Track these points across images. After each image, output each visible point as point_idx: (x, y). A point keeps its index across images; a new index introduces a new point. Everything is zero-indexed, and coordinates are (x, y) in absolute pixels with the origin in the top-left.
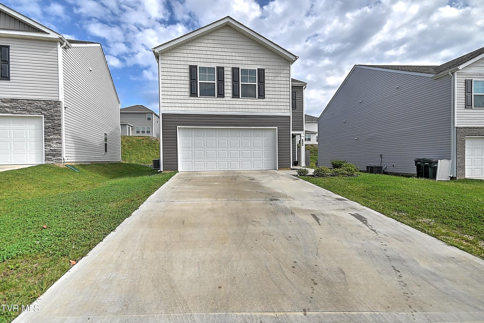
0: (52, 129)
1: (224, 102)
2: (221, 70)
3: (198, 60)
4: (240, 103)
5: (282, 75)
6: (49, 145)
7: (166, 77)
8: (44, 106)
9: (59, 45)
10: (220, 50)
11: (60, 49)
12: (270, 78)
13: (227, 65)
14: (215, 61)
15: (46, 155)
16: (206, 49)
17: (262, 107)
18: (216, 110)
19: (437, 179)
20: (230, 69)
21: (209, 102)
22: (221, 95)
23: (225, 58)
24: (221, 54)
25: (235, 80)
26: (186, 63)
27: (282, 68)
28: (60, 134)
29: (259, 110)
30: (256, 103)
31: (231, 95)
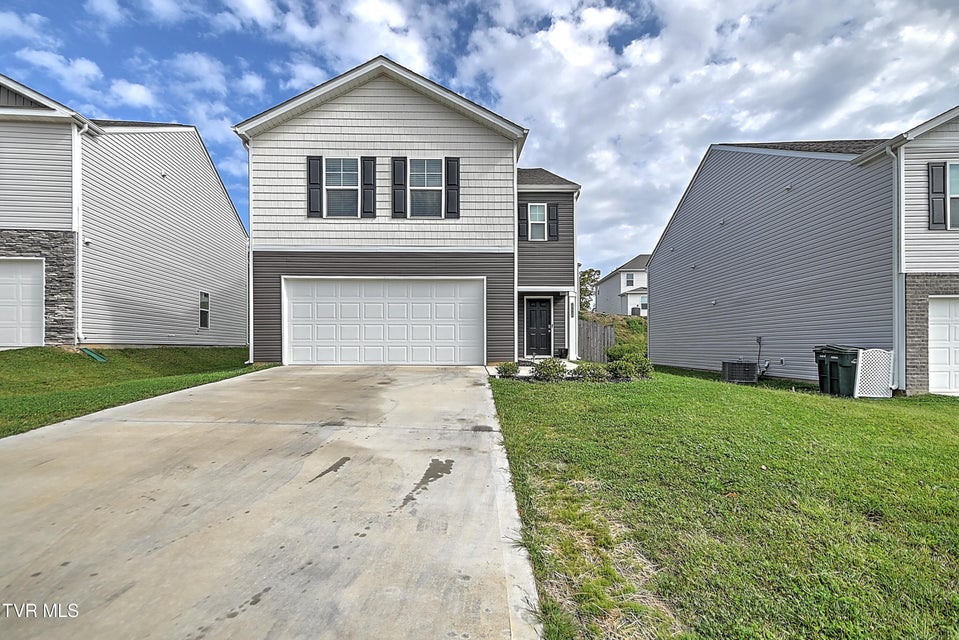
0: (60, 284)
1: (376, 228)
2: (369, 163)
3: (325, 145)
4: (408, 228)
5: (497, 168)
6: (53, 312)
7: (261, 182)
8: (45, 242)
9: (75, 129)
10: (367, 123)
11: (77, 137)
12: (471, 176)
13: (383, 153)
14: (357, 145)
15: (48, 330)
16: (341, 123)
17: (453, 235)
18: (358, 242)
19: (857, 395)
20: (388, 161)
21: (345, 227)
22: (369, 212)
23: (377, 138)
24: (370, 131)
25: (398, 182)
26: (300, 152)
27: (497, 154)
28: (71, 291)
29: (448, 243)
30: (441, 228)
31: (389, 213)
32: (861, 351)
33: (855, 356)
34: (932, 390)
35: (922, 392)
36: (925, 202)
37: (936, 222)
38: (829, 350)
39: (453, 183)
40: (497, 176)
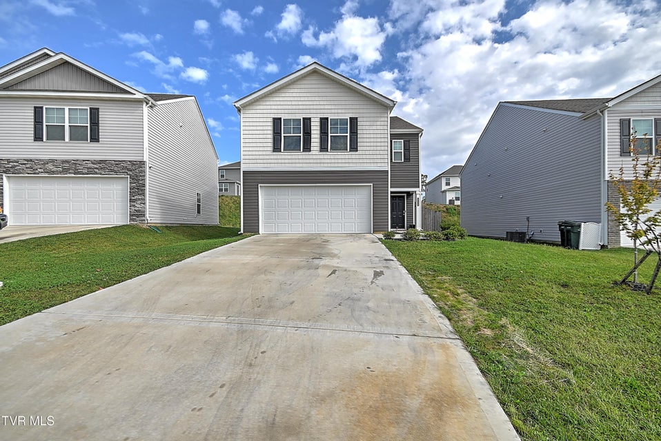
0: (137, 190)
2: (307, 121)
3: (283, 111)
5: (378, 123)
6: (134, 206)
7: (247, 132)
8: (130, 167)
9: (145, 104)
10: (306, 99)
11: (145, 108)
12: (364, 128)
14: (300, 111)
15: (131, 215)
16: (292, 99)
17: (354, 161)
18: (301, 165)
19: (581, 248)
21: (293, 157)
22: (307, 148)
23: (312, 107)
24: (308, 103)
25: (324, 132)
26: (269, 116)
27: (379, 115)
28: (144, 194)
29: (351, 165)
30: (347, 157)
31: (318, 149)
32: (583, 224)
33: (580, 226)
34: (622, 245)
35: (617, 246)
36: (619, 140)
37: (624, 152)
38: (566, 224)
39: (354, 132)
40: (379, 127)
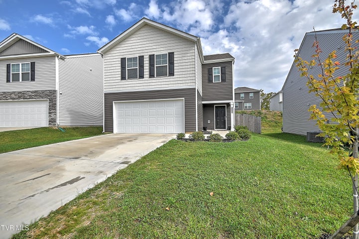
0: (52, 107)
1: (144, 82)
2: (141, 58)
3: (126, 53)
4: (155, 81)
6: (51, 116)
8: (49, 94)
9: (57, 58)
12: (178, 59)
13: (146, 54)
14: (137, 52)
15: (49, 121)
16: (132, 44)
18: (138, 88)
20: (148, 56)
21: (133, 82)
22: (142, 76)
23: (144, 49)
24: (142, 46)
25: (151, 65)
26: (118, 57)
27: (189, 49)
28: (55, 109)
29: (170, 86)
30: (167, 80)
31: (148, 76)
39: (171, 63)
